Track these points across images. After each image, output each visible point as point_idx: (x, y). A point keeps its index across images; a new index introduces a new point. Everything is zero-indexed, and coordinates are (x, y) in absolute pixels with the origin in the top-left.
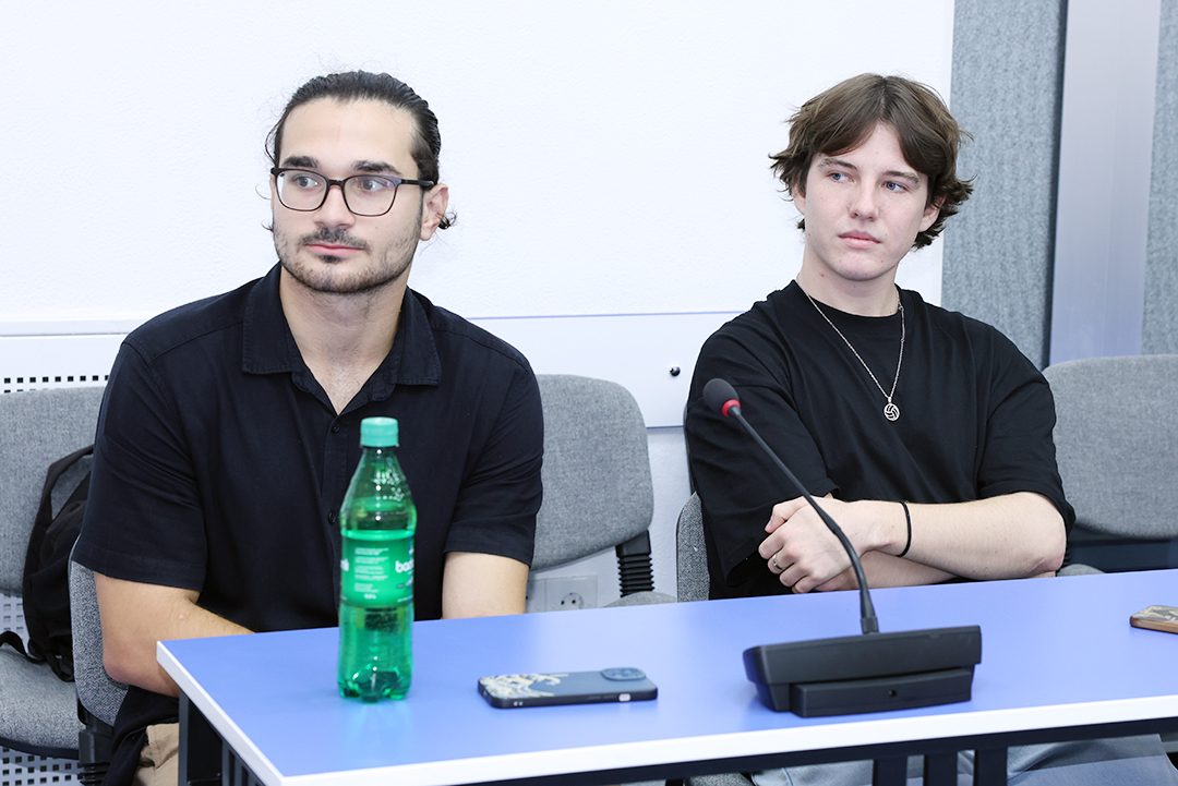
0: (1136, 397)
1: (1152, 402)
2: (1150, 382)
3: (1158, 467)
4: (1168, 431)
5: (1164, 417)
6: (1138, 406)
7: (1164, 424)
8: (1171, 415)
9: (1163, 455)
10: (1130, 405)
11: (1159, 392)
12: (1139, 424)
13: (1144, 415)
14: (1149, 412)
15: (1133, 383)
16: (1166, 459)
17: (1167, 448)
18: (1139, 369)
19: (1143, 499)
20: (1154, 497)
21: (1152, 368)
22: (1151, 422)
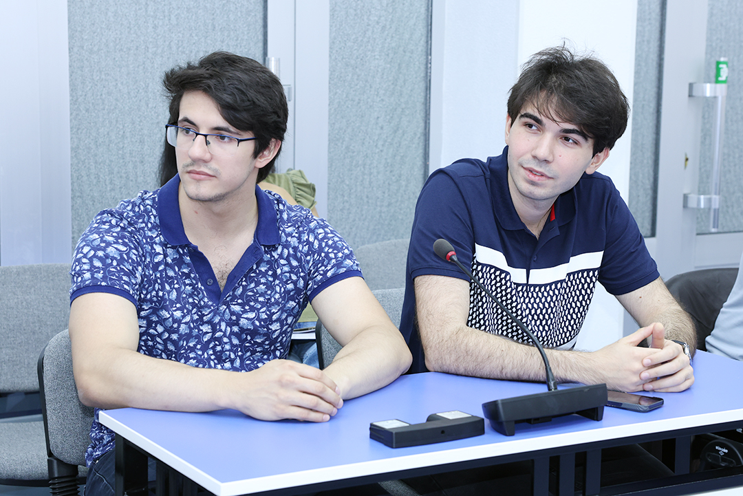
0: (15, 294)
1: (27, 297)
2: (26, 283)
3: (30, 342)
4: (39, 316)
5: (35, 307)
6: (16, 300)
7: (35, 312)
8: (41, 305)
9: (34, 333)
10: (9, 300)
11: (33, 289)
12: (15, 313)
13: (20, 306)
14: (24, 304)
15: (13, 284)
16: (36, 336)
17: (37, 329)
18: (18, 274)
19: (17, 365)
20: (26, 363)
21: (28, 273)
22: (26, 311)
